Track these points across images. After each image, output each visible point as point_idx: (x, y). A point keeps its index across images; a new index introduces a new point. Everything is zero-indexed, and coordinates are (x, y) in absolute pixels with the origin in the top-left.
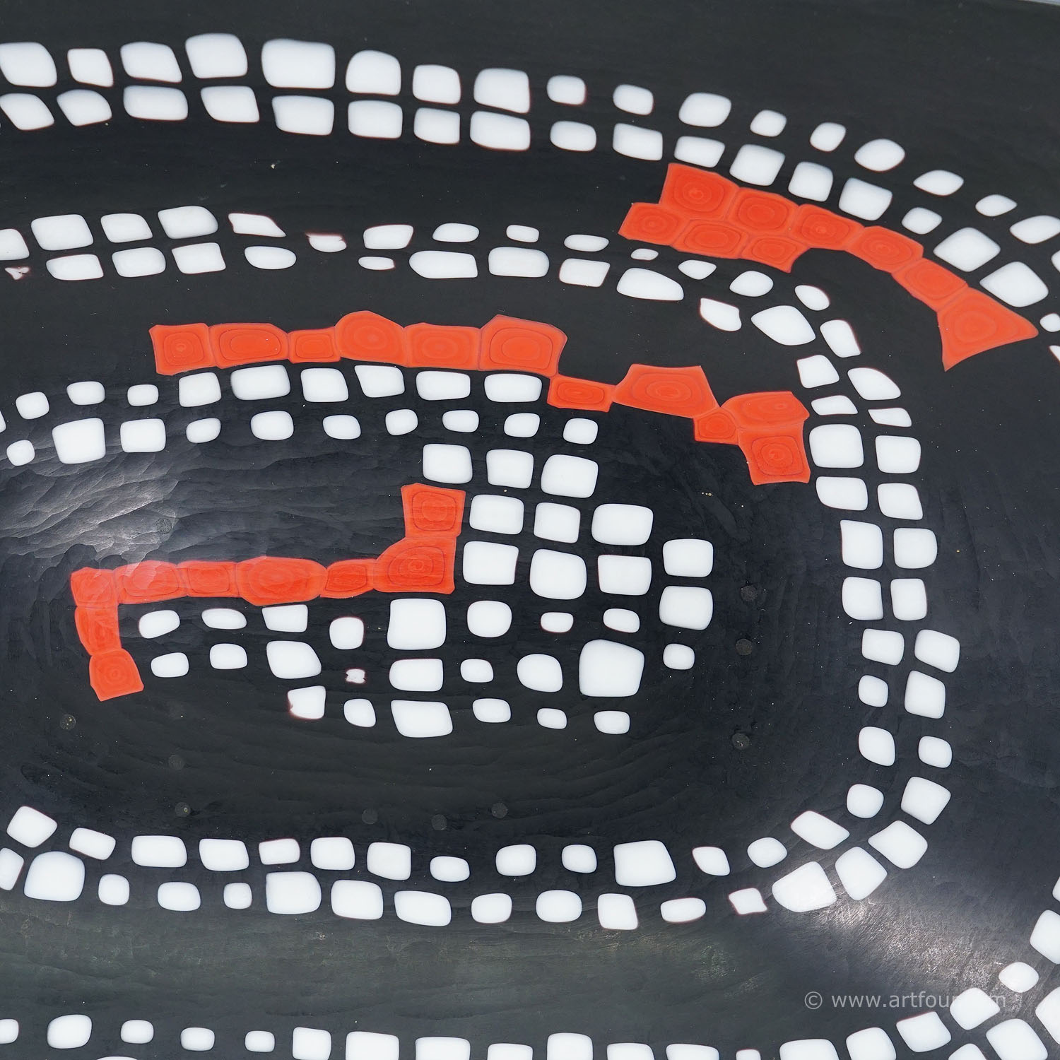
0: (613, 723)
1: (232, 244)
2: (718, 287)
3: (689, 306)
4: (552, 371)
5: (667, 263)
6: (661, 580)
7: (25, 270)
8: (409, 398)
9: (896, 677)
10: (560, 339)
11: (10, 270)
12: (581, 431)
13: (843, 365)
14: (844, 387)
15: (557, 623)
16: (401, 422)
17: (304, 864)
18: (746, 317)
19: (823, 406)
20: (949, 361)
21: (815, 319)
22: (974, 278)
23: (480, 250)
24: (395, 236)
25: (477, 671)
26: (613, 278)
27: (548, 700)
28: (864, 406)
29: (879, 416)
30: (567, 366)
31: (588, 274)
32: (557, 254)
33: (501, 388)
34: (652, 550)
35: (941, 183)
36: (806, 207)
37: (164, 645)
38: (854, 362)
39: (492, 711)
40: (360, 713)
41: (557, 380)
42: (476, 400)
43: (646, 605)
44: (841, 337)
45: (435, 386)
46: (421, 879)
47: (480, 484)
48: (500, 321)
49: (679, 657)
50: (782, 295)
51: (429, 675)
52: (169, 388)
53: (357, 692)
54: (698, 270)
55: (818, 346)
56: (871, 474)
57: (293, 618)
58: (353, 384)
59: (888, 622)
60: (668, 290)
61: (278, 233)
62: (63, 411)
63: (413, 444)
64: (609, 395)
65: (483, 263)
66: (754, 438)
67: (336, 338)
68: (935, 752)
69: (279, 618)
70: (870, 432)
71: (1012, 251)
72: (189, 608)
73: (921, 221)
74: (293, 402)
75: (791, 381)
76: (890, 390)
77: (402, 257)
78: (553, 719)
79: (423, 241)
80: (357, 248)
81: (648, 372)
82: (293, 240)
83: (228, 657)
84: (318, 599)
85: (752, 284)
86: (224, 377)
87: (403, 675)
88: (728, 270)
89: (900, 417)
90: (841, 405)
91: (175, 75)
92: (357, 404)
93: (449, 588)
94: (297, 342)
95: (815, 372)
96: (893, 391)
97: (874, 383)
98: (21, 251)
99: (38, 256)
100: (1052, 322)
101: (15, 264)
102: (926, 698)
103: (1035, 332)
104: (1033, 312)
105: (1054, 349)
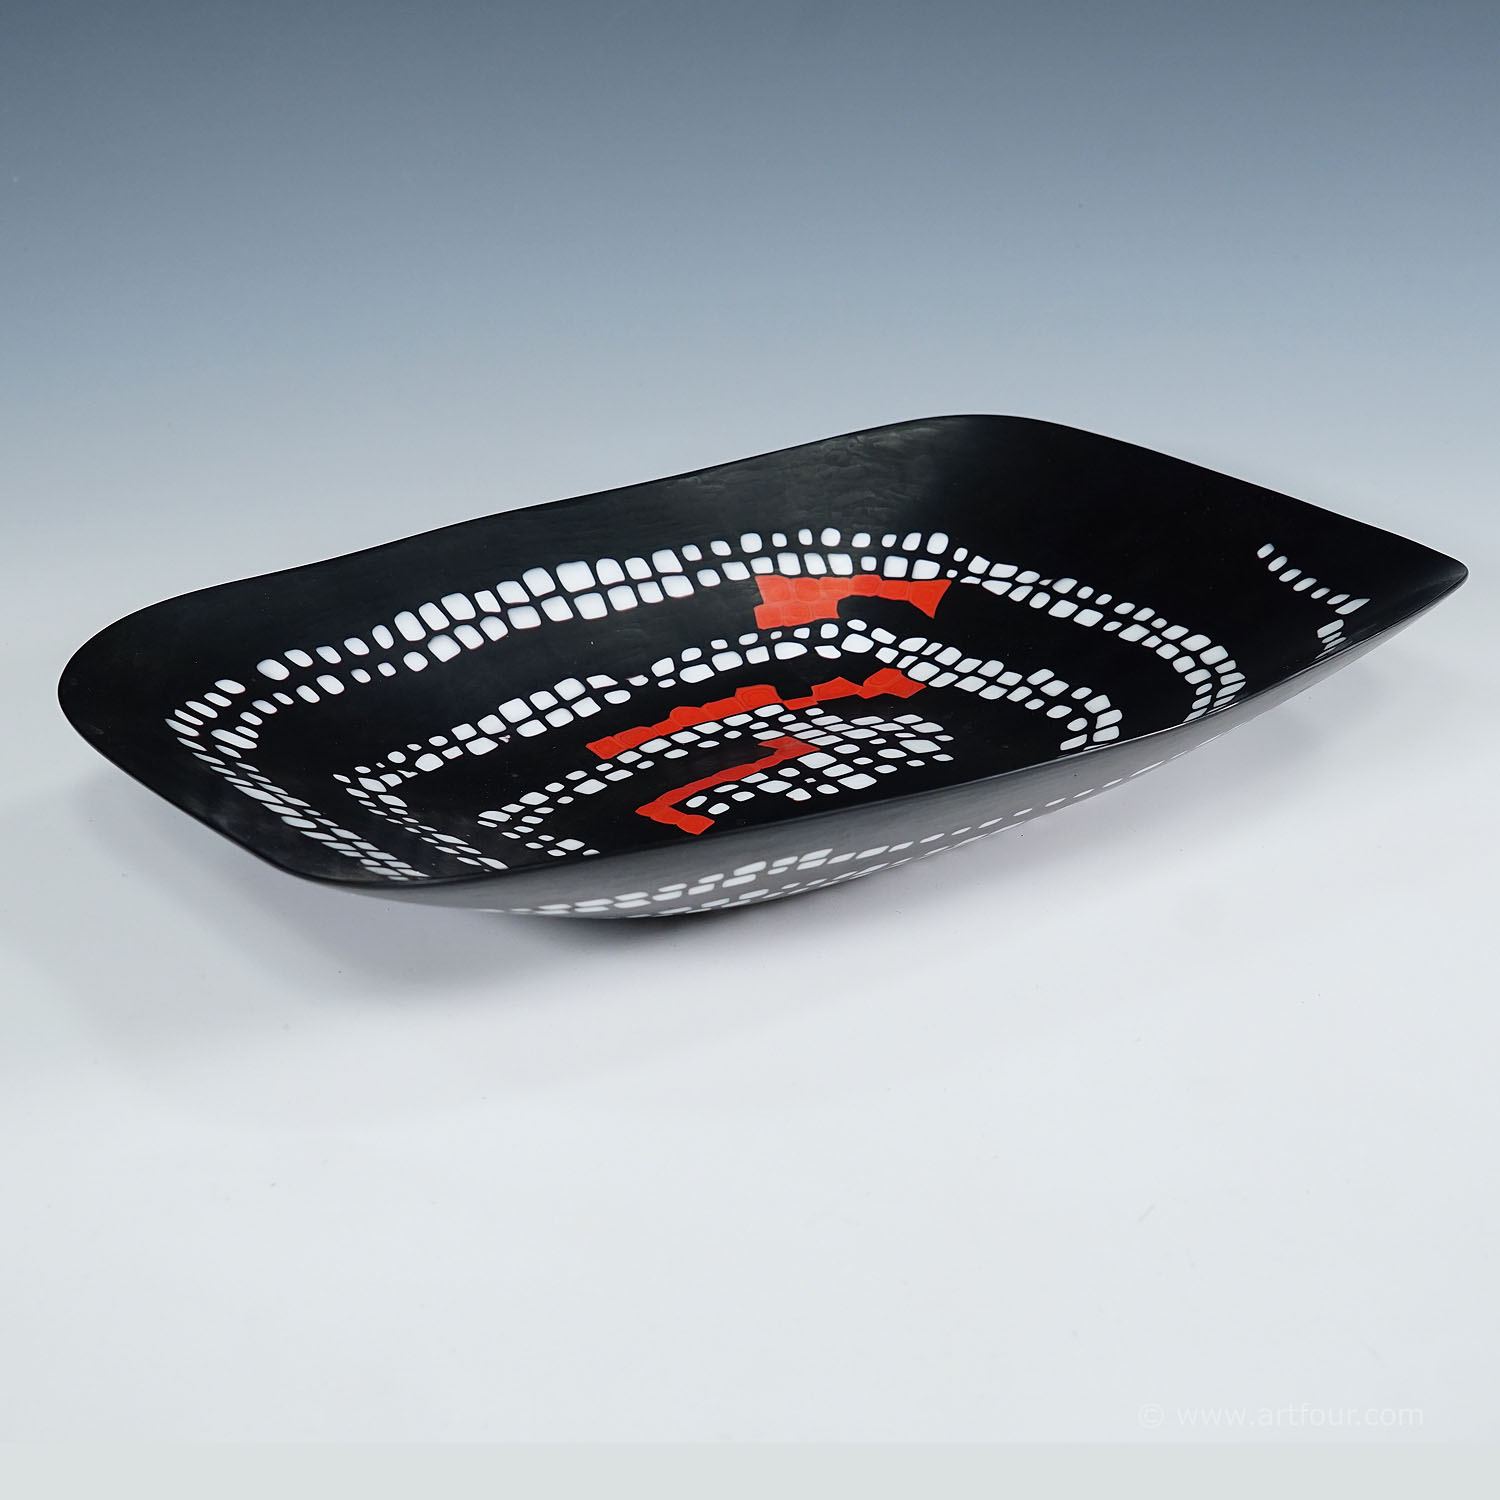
1: (598, 695)
3: (812, 652)
4: (780, 701)
5: (788, 637)
7: (509, 737)
10: (771, 687)
11: (501, 738)
13: (894, 646)
14: (903, 654)
16: (733, 735)
18: (839, 648)
19: (903, 665)
20: (931, 614)
21: (867, 634)
22: (909, 577)
23: (706, 659)
24: (663, 667)
28: (918, 653)
29: (927, 652)
30: (785, 696)
31: (759, 656)
33: (764, 712)
36: (822, 578)
38: (897, 642)
41: (785, 703)
44: (882, 635)
48: (739, 691)
50: (846, 631)
53: (817, 784)
54: (803, 633)
55: (878, 645)
56: (946, 669)
60: (800, 650)
61: (615, 683)
64: (814, 700)
65: (713, 668)
67: (675, 721)
68: (1081, 693)
70: (931, 659)
71: (912, 557)
73: (869, 563)
75: (881, 664)
76: (921, 642)
77: (675, 675)
79: (680, 665)
80: (654, 678)
81: (821, 687)
82: (623, 685)
83: (743, 796)
85: (829, 631)
86: (637, 750)
88: (816, 627)
89: (936, 646)
90: (909, 659)
95: (886, 655)
96: (923, 641)
97: (913, 644)
98: (502, 727)
99: (511, 727)
100: (952, 574)
101: (502, 734)
102: (1056, 688)
103: (949, 583)
104: (942, 575)
105: (963, 581)
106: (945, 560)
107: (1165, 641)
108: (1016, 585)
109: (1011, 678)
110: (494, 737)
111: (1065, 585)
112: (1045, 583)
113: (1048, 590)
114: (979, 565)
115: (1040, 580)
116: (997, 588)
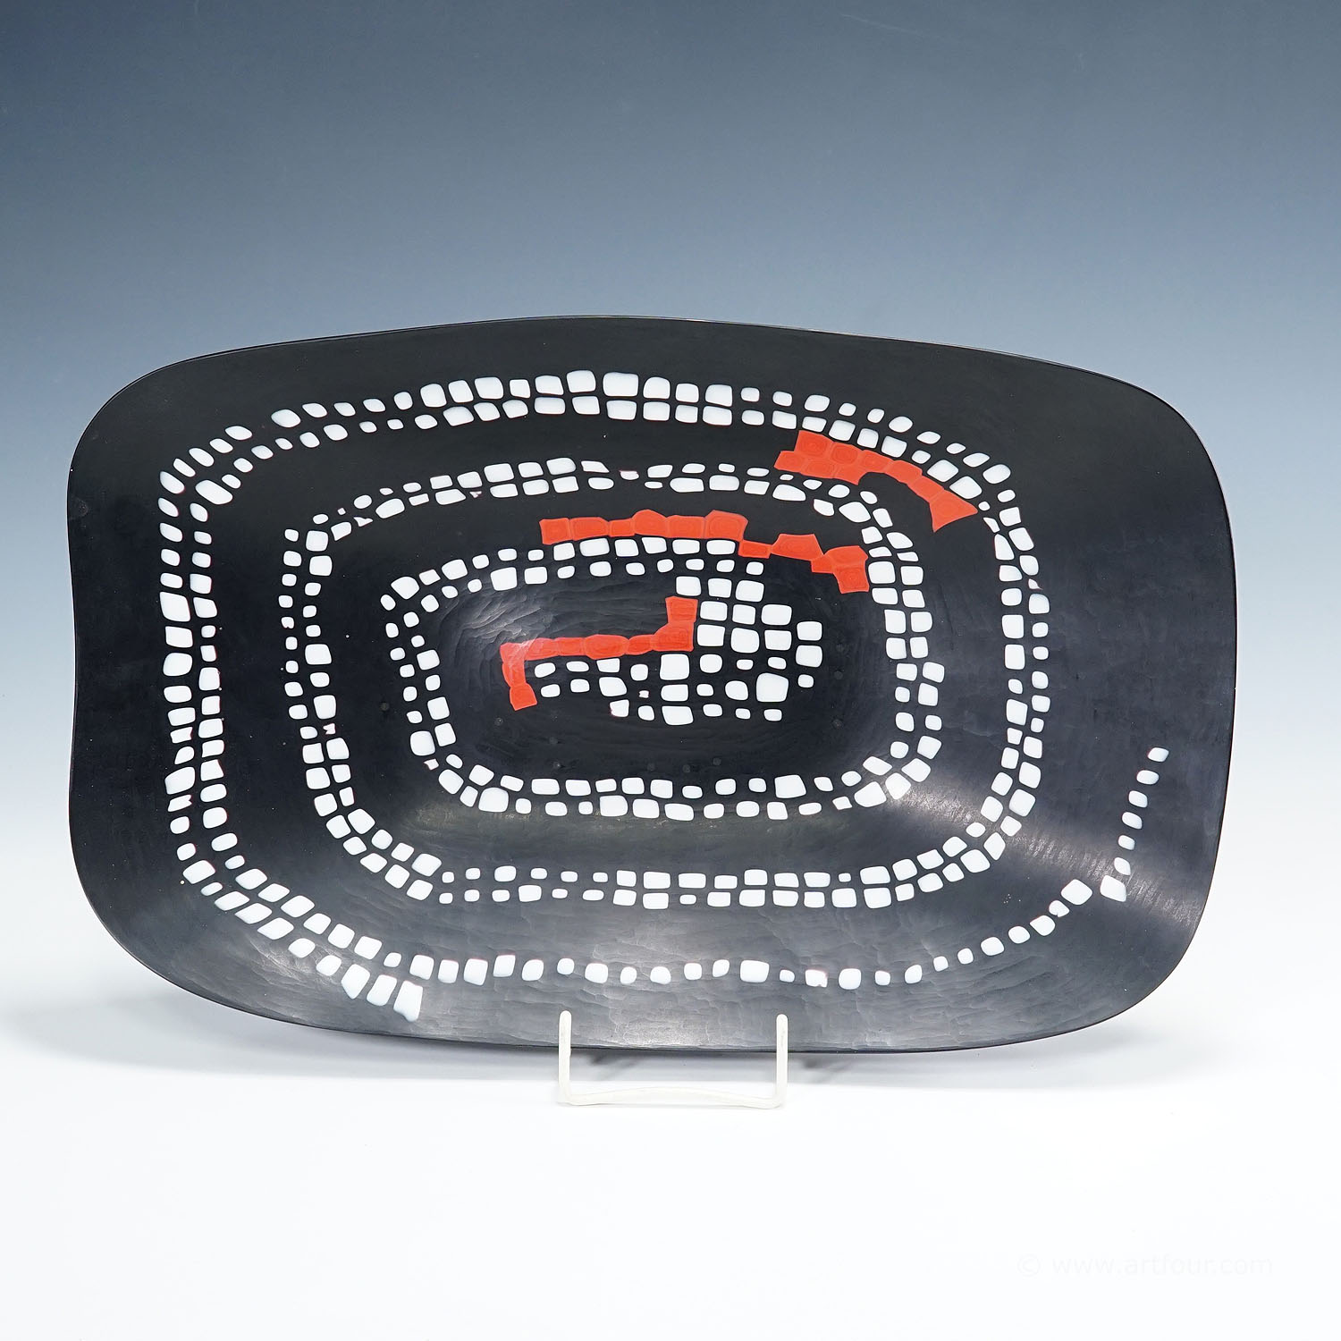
0: (773, 715)
1: (582, 477)
2: (822, 494)
3: (808, 503)
4: (740, 538)
5: (798, 482)
6: (796, 642)
7: (480, 493)
8: (669, 554)
9: (913, 687)
10: (745, 522)
11: (472, 493)
12: (755, 568)
13: (884, 531)
14: (885, 543)
15: (745, 665)
16: (665, 566)
17: (619, 791)
18: (836, 508)
19: (874, 553)
20: (936, 527)
21: (870, 508)
22: (947, 485)
23: (704, 477)
24: (663, 470)
25: (705, 690)
26: (771, 490)
27: (741, 704)
28: (895, 551)
29: (902, 557)
30: (748, 536)
31: (756, 488)
32: (743, 478)
33: (715, 548)
34: (791, 627)
35: (930, 438)
36: (866, 451)
37: (547, 681)
38: (889, 530)
39: (713, 710)
40: (646, 713)
41: (743, 542)
42: (703, 554)
43: (789, 655)
44: (883, 517)
45: (681, 547)
46: (678, 797)
47: (705, 596)
48: (714, 513)
49: (806, 681)
50: (854, 497)
51: (681, 693)
52: (548, 551)
53: (645, 702)
54: (813, 485)
55: (872, 522)
56: (899, 586)
57: (612, 665)
58: (641, 547)
59: (909, 659)
60: (799, 496)
61: (606, 471)
62: (496, 564)
63: (671, 577)
64: (769, 550)
65: (706, 484)
66: (839, 570)
67: (632, 524)
68: (934, 723)
69: (604, 666)
70: (898, 565)
71: (964, 471)
72: (560, 662)
73: (921, 457)
74: (611, 557)
75: (859, 540)
76: (908, 543)
77: (666, 481)
78: (743, 714)
79: (677, 473)
80: (644, 477)
81: (789, 538)
82: (613, 474)
83: (580, 686)
84: (625, 655)
85: (839, 491)
86: (576, 545)
87: (668, 693)
88: (828, 484)
89: (913, 557)
90: (883, 551)
91: (561, 392)
92: (643, 557)
93: (691, 649)
94: (613, 526)
95: (871, 535)
96: (909, 544)
97: (899, 540)
98: (479, 483)
99: (487, 485)
100: (984, 506)
101: (475, 489)
102: (928, 696)
103: (976, 511)
104: (975, 501)
105: (986, 519)
106: (990, 491)
107: (1019, 747)
108: (1015, 562)
109: (920, 647)
110: (465, 491)
111: (1039, 604)
112: (1033, 585)
113: (1027, 593)
114: (1011, 516)
115: (1033, 577)
116: (1002, 550)
